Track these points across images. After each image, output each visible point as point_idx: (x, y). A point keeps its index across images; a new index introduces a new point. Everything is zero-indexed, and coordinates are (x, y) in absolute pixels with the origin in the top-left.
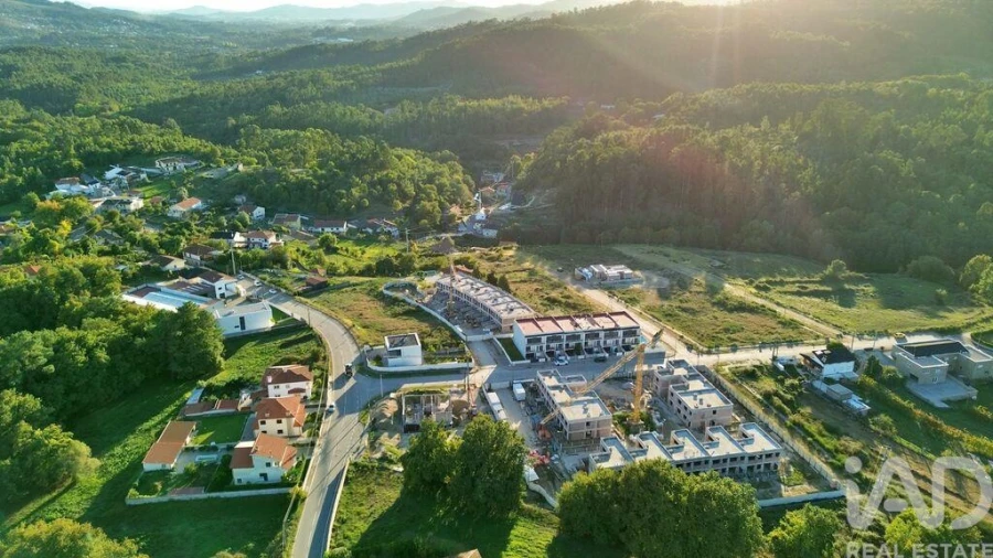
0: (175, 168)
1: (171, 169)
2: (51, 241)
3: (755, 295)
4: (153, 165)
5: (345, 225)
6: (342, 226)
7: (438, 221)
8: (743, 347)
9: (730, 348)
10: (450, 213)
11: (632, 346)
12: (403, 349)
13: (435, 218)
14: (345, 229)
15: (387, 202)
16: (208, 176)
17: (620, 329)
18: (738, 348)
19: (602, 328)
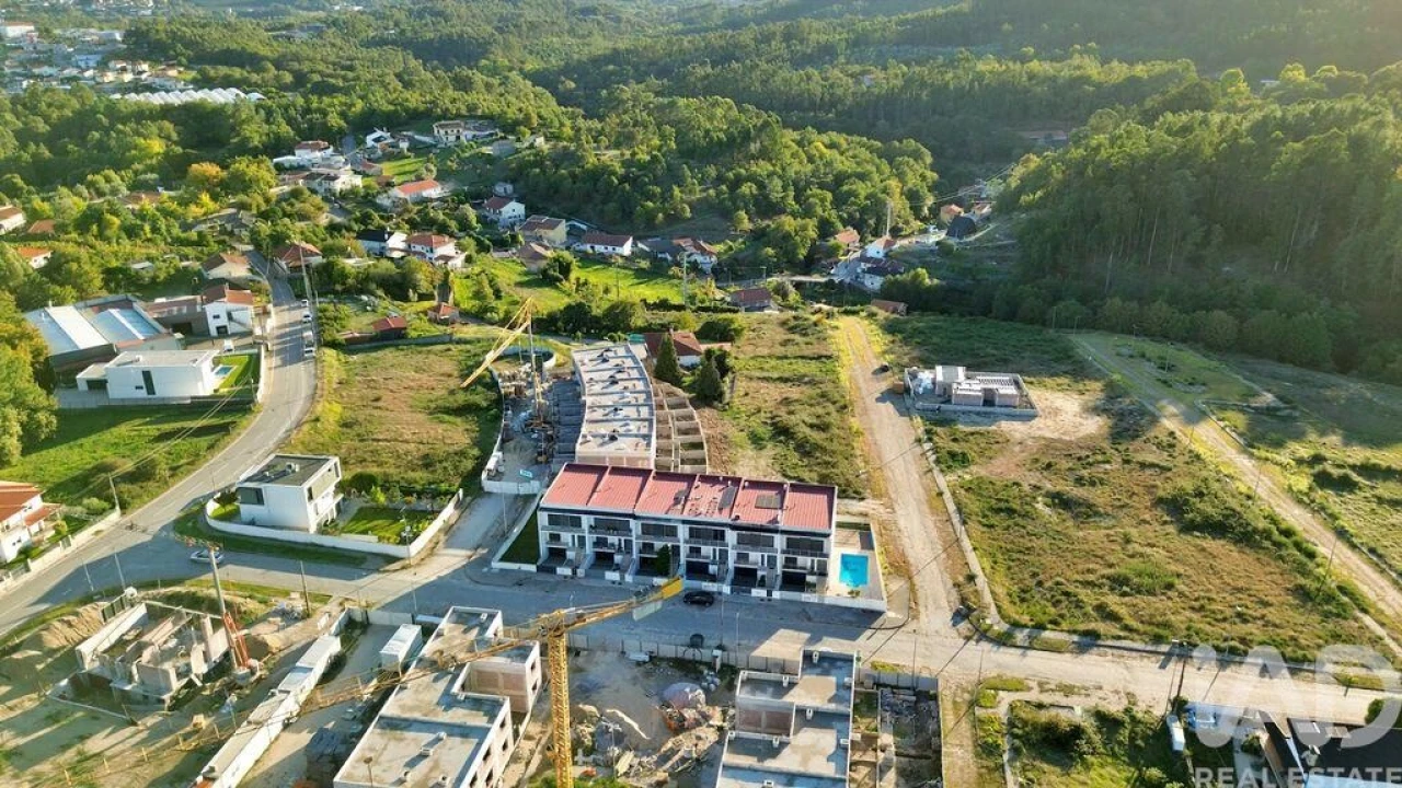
0: (458, 138)
1: (452, 138)
2: (108, 216)
3: (1299, 499)
4: (430, 132)
5: (629, 243)
6: (622, 245)
7: (802, 253)
8: (1118, 643)
9: (1075, 638)
10: (832, 241)
11: (810, 579)
12: (269, 490)
13: (795, 247)
14: (627, 249)
15: (726, 213)
16: (487, 150)
17: (776, 531)
18: (1100, 642)
19: (729, 521)
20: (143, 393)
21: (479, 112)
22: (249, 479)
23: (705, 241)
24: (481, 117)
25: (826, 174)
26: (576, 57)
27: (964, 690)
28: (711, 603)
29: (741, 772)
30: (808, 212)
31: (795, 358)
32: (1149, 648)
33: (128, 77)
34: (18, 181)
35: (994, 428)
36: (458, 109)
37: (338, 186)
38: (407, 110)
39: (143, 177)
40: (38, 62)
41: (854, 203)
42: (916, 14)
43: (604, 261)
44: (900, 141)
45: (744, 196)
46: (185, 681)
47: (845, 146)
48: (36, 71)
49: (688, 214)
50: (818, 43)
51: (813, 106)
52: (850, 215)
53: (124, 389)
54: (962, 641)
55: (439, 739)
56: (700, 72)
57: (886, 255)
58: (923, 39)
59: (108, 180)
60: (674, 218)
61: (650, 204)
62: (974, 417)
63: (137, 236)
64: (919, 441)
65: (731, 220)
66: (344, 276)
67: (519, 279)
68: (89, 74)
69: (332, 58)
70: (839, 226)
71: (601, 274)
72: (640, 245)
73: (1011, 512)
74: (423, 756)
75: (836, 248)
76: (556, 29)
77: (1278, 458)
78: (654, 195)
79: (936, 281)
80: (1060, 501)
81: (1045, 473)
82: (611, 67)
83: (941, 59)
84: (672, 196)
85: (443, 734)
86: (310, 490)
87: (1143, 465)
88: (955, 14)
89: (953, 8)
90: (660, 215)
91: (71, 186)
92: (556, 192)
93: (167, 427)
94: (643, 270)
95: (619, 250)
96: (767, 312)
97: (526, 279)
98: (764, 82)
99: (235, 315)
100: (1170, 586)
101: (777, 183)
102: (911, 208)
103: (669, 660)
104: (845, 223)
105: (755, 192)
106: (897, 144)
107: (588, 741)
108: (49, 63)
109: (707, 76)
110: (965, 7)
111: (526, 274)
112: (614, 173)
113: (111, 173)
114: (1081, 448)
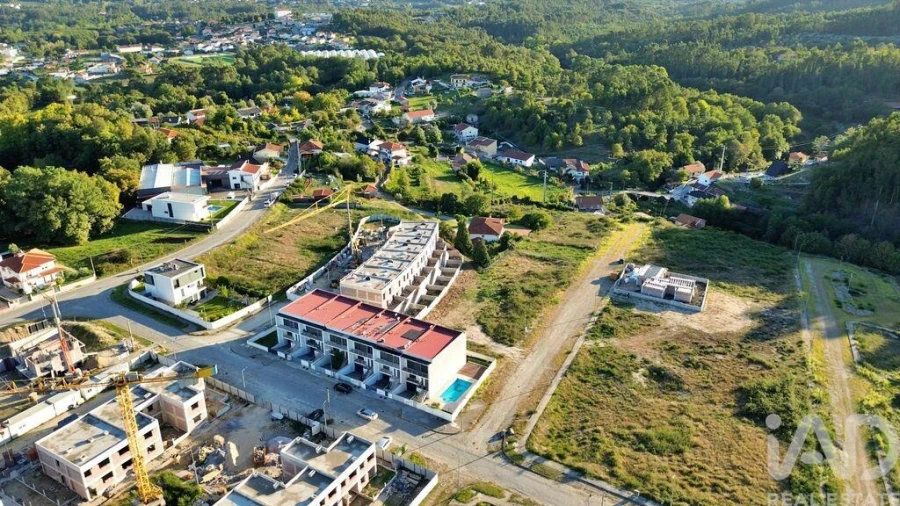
0: (463, 85)
1: (460, 85)
3: (861, 411)
4: (448, 80)
5: (533, 157)
6: (526, 160)
7: (655, 175)
8: (595, 482)
9: (567, 471)
10: (681, 170)
11: (418, 390)
12: (157, 277)
13: (650, 171)
14: (530, 162)
15: (607, 143)
16: (475, 94)
17: (399, 354)
18: (582, 478)
19: (375, 342)
20: (167, 216)
21: (484, 70)
22: (151, 270)
23: (585, 162)
24: (484, 73)
25: (697, 123)
26: (586, 36)
27: (457, 486)
28: (348, 393)
29: (240, 498)
30: (670, 147)
31: (568, 246)
32: (617, 491)
33: (322, 41)
34: (225, 96)
35: (658, 315)
36: (472, 67)
37: (376, 110)
38: (442, 66)
39: (286, 97)
40: (284, 31)
41: (710, 145)
42: (846, 11)
43: (510, 168)
44: (778, 104)
45: (625, 133)
46: (46, 373)
47: (730, 103)
48: (281, 36)
49: (581, 143)
50: (759, 31)
51: (730, 75)
52: (704, 152)
53: (159, 212)
54: (486, 452)
55: (103, 435)
56: (657, 47)
57: (712, 184)
58: (846, 29)
59: (267, 98)
60: (569, 145)
61: (556, 134)
62: (652, 305)
63: (238, 129)
64: (592, 314)
65: (611, 149)
66: (324, 163)
67: (443, 175)
68: (304, 39)
69: (436, 33)
70: (692, 159)
71: (506, 177)
72: (540, 161)
73: (609, 374)
74: (88, 442)
75: (683, 175)
76: (586, 18)
77: (875, 376)
78: (562, 129)
79: (734, 206)
80: (657, 375)
81: (664, 353)
82: (605, 43)
83: (839, 45)
84: (574, 130)
85: (107, 433)
86: (177, 281)
87: (751, 361)
88: (879, 13)
89: (880, 7)
90: (560, 142)
91: (247, 100)
92: (503, 123)
93: (164, 236)
94: (533, 177)
95: (524, 163)
96: (596, 213)
97: (446, 175)
98: (698, 57)
99: (245, 178)
100: (679, 452)
101: (653, 127)
102: (763, 152)
103: (292, 421)
104: (697, 158)
105: (634, 131)
106: (775, 105)
107: (201, 458)
108: (289, 32)
109: (660, 52)
110: (890, 6)
111: (448, 172)
112: (540, 113)
113: (270, 94)
114: (712, 340)
